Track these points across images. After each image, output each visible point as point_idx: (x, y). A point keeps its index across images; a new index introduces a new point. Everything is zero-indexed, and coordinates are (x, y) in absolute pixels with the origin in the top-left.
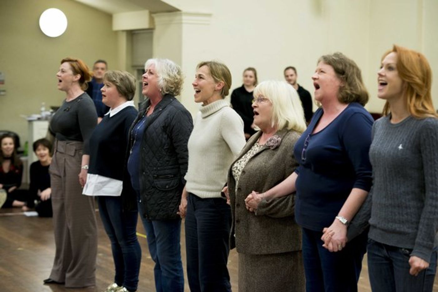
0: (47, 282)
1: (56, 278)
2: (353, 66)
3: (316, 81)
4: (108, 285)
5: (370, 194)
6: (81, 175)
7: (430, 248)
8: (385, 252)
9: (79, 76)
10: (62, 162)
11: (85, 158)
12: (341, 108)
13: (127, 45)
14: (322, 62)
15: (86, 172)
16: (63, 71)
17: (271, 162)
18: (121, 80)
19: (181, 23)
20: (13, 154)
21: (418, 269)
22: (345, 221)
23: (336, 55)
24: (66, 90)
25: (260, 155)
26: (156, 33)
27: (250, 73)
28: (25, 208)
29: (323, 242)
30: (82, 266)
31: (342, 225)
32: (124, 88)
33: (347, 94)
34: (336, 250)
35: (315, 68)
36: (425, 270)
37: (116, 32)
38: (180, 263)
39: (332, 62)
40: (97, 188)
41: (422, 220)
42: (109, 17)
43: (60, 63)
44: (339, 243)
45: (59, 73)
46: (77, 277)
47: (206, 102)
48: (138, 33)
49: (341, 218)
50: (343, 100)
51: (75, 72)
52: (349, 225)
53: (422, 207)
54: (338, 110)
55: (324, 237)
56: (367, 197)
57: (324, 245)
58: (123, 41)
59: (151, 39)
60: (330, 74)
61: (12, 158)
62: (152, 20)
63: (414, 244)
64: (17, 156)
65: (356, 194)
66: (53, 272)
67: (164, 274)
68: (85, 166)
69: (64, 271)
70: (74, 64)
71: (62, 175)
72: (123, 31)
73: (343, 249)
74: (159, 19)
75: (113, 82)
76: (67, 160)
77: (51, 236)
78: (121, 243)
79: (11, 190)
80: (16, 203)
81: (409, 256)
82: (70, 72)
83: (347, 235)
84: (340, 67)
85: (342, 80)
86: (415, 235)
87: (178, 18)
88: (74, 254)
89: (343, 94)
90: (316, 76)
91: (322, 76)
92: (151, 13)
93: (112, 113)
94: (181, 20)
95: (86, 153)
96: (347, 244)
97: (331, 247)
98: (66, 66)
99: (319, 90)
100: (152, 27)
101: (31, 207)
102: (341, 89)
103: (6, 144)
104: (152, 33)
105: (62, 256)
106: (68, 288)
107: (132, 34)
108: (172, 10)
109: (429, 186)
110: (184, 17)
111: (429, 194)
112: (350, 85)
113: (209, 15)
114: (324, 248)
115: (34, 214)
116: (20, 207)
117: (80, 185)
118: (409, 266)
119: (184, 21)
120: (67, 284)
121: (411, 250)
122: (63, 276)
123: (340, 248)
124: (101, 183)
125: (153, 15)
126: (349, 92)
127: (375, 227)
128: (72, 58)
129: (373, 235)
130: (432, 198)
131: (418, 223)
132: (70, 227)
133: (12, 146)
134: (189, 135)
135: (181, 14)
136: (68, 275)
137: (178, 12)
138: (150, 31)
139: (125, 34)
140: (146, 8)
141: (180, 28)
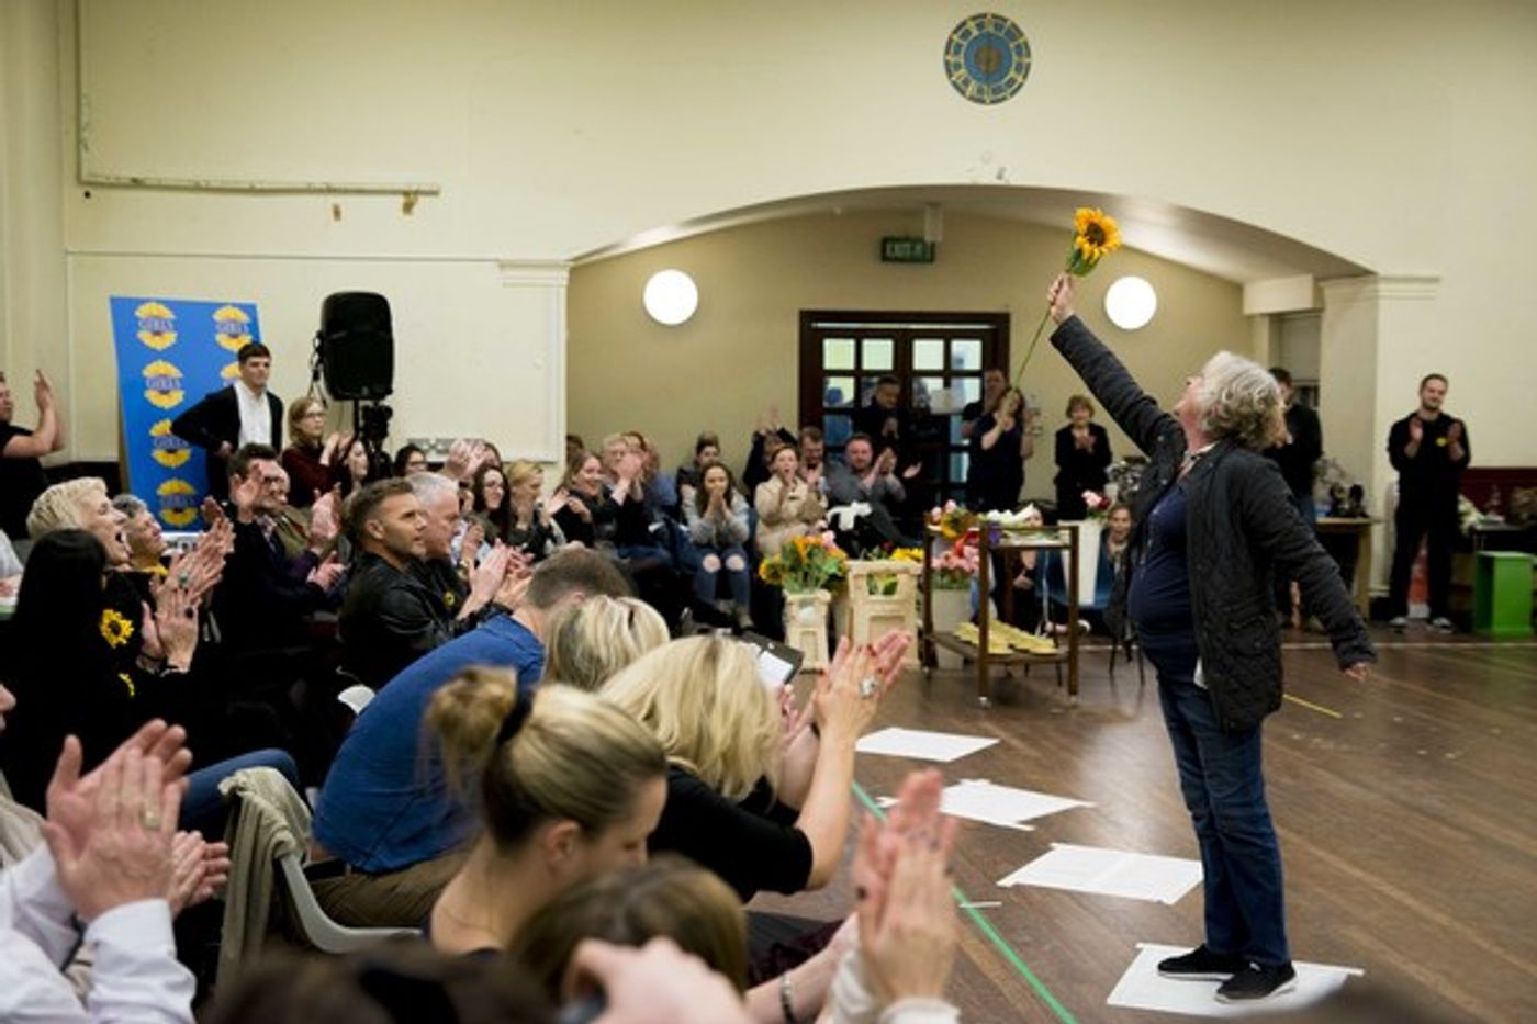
13: (1271, 343)
19: (1377, 297)
26: (1327, 320)
37: (1251, 318)
42: (1236, 289)
48: (1290, 320)
58: (1263, 335)
59: (1317, 328)
62: (1318, 293)
72: (1263, 315)
74: (1333, 291)
87: (1370, 287)
92: (1317, 280)
94: (1376, 291)
100: (1319, 306)
104: (1319, 318)
107: (1279, 320)
108: (1358, 275)
110: (1383, 287)
113: (1434, 280)
119: (1382, 294)
125: (1322, 284)
135: (1375, 282)
137: (1371, 277)
138: (1314, 314)
139: (1266, 322)
140: (1307, 271)
141: (1375, 307)
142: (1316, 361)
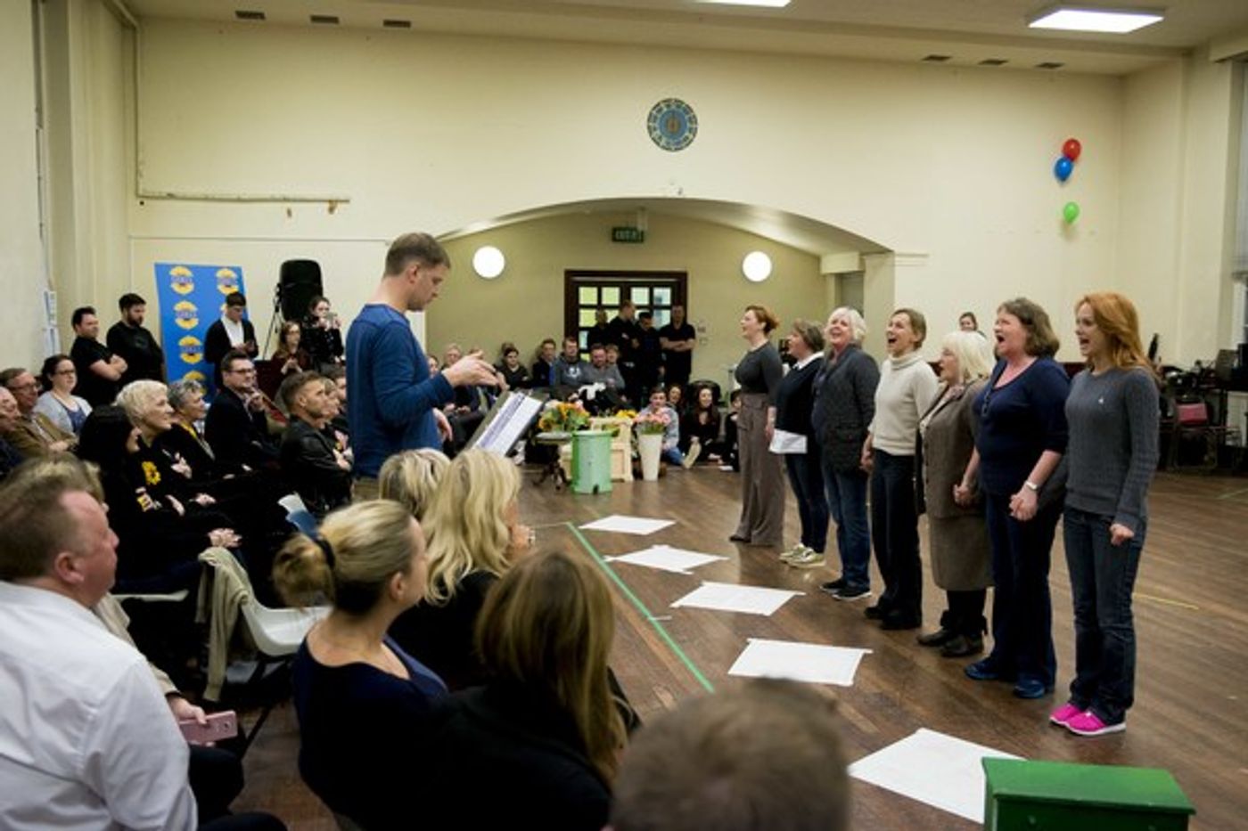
0: (733, 539)
1: (742, 535)
2: (1041, 313)
3: (1000, 334)
4: (795, 544)
5: (1065, 457)
6: (767, 428)
7: (1136, 515)
8: (1083, 520)
9: (763, 325)
10: (747, 415)
11: (772, 410)
12: (1029, 361)
14: (1004, 310)
15: (773, 426)
16: (748, 319)
18: (810, 330)
19: (894, 266)
20: (711, 406)
21: (1120, 537)
22: (1034, 487)
23: (1018, 301)
24: (750, 338)
26: (867, 277)
27: (967, 319)
28: (721, 462)
29: (1011, 510)
30: (770, 523)
31: (1031, 492)
32: (810, 339)
33: (1036, 346)
34: (1025, 518)
35: (996, 317)
36: (1129, 540)
37: (825, 276)
38: (865, 523)
39: (1017, 311)
40: (786, 445)
41: (1126, 484)
42: (817, 259)
43: (744, 310)
44: (1029, 511)
45: (743, 321)
46: (764, 534)
47: (898, 353)
48: (847, 277)
49: (1031, 484)
50: (1031, 353)
51: (760, 320)
52: (1040, 491)
53: (1126, 471)
54: (1025, 364)
55: (1012, 505)
56: (1060, 460)
57: (1012, 514)
58: (832, 285)
59: (861, 283)
60: (1015, 325)
61: (709, 410)
62: (862, 262)
63: (1116, 510)
64: (714, 408)
65: (1047, 458)
66: (741, 529)
67: (849, 535)
68: (771, 419)
69: (751, 527)
70: (760, 312)
71: (748, 428)
72: (831, 274)
73: (1034, 517)
74: (871, 262)
75: (801, 332)
76: (755, 414)
77: (740, 491)
78: (808, 501)
79: (708, 442)
80: (712, 456)
81: (1110, 524)
82: (754, 320)
83: (1038, 501)
84: (1026, 315)
85: (1029, 331)
86: (1118, 500)
87: (890, 259)
88: (761, 509)
89: (1032, 346)
90: (998, 327)
91: (1006, 328)
92: (862, 254)
93: (801, 365)
94: (894, 261)
95: (772, 405)
96: (1039, 512)
97: (1020, 516)
98: (751, 313)
99: (1003, 344)
100: (862, 270)
101: (727, 461)
102: (1029, 341)
103: (704, 396)
104: (862, 277)
105: (748, 514)
106: (754, 546)
107: (841, 277)
108: (884, 252)
109: (1136, 447)
110: (897, 259)
111: (1135, 454)
112: (1039, 335)
113: (926, 256)
114: (1012, 517)
115: (729, 468)
116: (715, 461)
117: (767, 440)
118: (1110, 535)
119: (897, 263)
120: (754, 542)
121: (1112, 518)
122: (749, 534)
123: (1030, 516)
124: (788, 440)
125: (865, 257)
126: (1037, 343)
127: (1072, 491)
128: (757, 305)
129: (1070, 501)
130: (1139, 459)
131: (1121, 488)
132: (758, 482)
133: (710, 398)
134: (874, 388)
135: (894, 256)
136: (755, 532)
137: (891, 254)
138: (860, 274)
139: (833, 278)
140: (856, 251)
141: (893, 272)
142: (861, 301)
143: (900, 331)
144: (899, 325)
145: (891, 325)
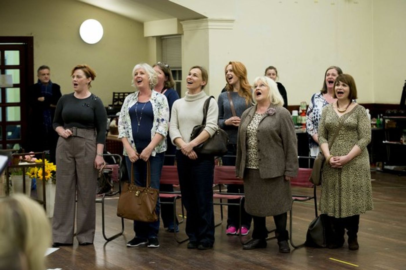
13: (158, 49)
17: (274, 123)
19: (208, 29)
25: (265, 120)
26: (184, 39)
37: (147, 38)
42: (140, 25)
51: (88, 76)
58: (153, 46)
59: (179, 44)
62: (180, 27)
72: (153, 37)
74: (187, 26)
82: (84, 77)
87: (204, 24)
92: (179, 20)
94: (207, 25)
100: (180, 33)
104: (180, 38)
107: (161, 39)
108: (199, 18)
110: (210, 24)
113: (232, 21)
119: (210, 27)
135: (207, 22)
137: (205, 19)
138: (178, 36)
139: (155, 39)
140: (175, 16)
141: (207, 34)
142: (180, 58)
143: (195, 78)
144: (195, 75)
145: (190, 74)
